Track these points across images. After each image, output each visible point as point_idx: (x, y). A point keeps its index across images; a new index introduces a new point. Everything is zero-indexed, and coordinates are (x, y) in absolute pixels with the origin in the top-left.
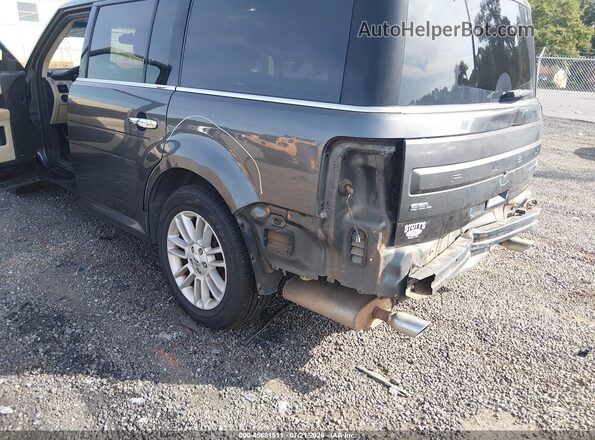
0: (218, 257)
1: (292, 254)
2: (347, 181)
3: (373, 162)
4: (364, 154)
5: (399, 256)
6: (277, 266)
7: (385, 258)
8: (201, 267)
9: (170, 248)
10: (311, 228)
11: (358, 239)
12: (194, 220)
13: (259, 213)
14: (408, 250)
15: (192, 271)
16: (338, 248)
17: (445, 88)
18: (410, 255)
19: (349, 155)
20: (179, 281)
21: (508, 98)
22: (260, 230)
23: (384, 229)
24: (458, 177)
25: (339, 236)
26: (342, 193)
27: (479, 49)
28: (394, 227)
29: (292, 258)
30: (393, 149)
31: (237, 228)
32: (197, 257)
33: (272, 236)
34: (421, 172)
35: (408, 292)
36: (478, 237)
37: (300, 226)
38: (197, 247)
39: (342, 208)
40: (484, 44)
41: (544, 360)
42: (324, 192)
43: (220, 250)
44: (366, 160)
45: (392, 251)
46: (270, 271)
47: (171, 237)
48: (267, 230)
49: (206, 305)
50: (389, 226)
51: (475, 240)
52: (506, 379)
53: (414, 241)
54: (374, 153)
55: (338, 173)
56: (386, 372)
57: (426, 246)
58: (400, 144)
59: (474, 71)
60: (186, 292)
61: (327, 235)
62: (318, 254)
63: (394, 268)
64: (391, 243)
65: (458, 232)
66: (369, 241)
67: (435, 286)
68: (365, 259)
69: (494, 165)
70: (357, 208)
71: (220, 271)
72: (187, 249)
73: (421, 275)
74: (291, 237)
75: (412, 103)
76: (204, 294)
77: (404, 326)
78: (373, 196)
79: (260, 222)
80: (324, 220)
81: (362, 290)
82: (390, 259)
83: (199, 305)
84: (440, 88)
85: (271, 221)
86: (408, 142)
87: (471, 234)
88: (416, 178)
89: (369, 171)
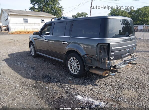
0: (78, 65)
1: (91, 63)
2: (101, 50)
3: (105, 47)
4: (103, 46)
5: (110, 62)
6: (89, 65)
7: (107, 62)
8: (75, 67)
9: (69, 64)
10: (95, 58)
11: (103, 59)
12: (73, 59)
13: (86, 56)
14: (111, 61)
15: (73, 68)
16: (99, 61)
17: (117, 34)
18: (112, 62)
19: (101, 46)
20: (70, 70)
21: (128, 36)
22: (86, 59)
23: (107, 58)
24: (119, 49)
25: (100, 59)
26: (100, 52)
27: (123, 27)
28: (109, 57)
29: (92, 63)
30: (108, 45)
31: (82, 59)
32: (74, 65)
33: (88, 60)
34: (113, 48)
35: (112, 68)
36: (125, 61)
37: (93, 58)
38: (74, 63)
39: (100, 54)
40: (124, 26)
41: (138, 83)
42: (97, 52)
43: (79, 63)
44: (103, 47)
45: (108, 61)
46: (87, 66)
47: (69, 62)
48: (87, 59)
49: (76, 73)
50: (108, 57)
51: (124, 61)
52: (131, 85)
53: (112, 60)
54: (105, 45)
55: (99, 49)
56: (109, 84)
57: (114, 61)
58: (109, 44)
59: (123, 31)
60: (72, 72)
61: (97, 59)
62: (96, 63)
63: (109, 64)
64: (108, 60)
65: (121, 60)
66: (105, 60)
67: (116, 67)
68: (104, 63)
69: (126, 47)
70: (103, 54)
71: (78, 67)
72: (72, 64)
73: (114, 65)
74: (91, 60)
75: (111, 38)
76: (75, 72)
77: (111, 74)
78: (105, 53)
79: (86, 58)
80: (97, 56)
81: (104, 68)
82: (108, 63)
83: (74, 74)
84: (116, 34)
85: (88, 57)
86: (110, 44)
87: (123, 60)
88: (112, 49)
89: (104, 48)
